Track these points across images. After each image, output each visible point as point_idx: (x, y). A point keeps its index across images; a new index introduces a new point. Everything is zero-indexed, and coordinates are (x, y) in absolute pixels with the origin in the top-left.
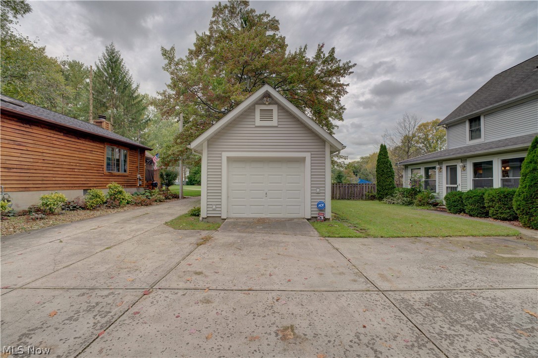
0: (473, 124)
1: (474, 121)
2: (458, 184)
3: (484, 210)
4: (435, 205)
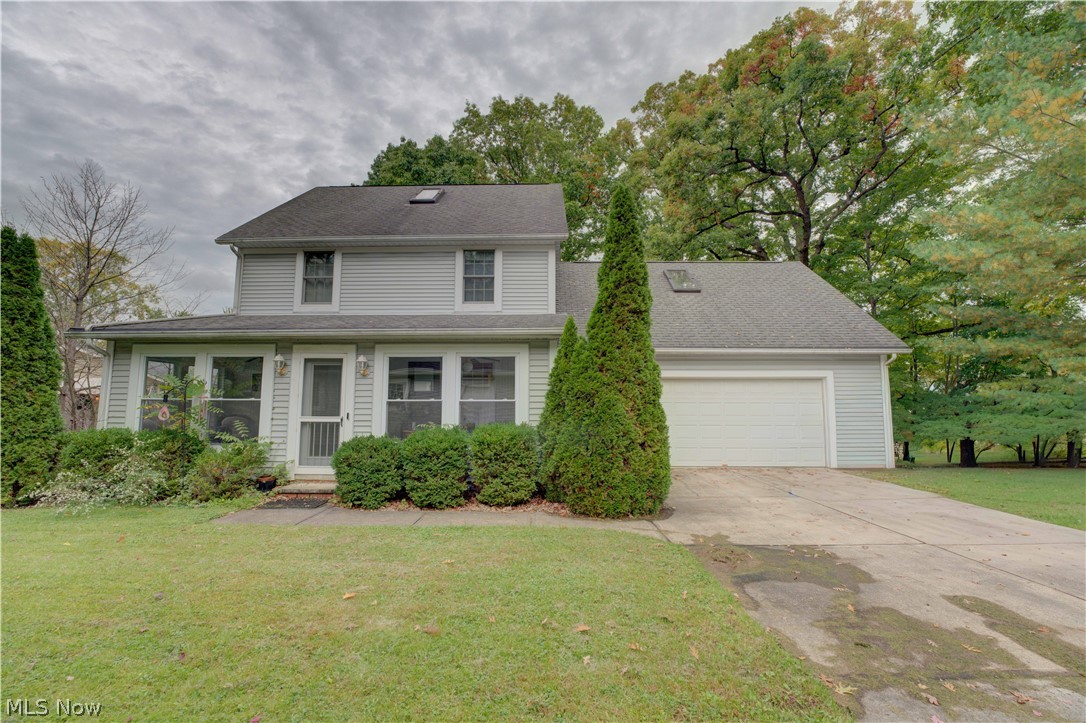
0: (314, 264)
1: (319, 257)
2: (343, 414)
3: (464, 487)
4: (266, 485)
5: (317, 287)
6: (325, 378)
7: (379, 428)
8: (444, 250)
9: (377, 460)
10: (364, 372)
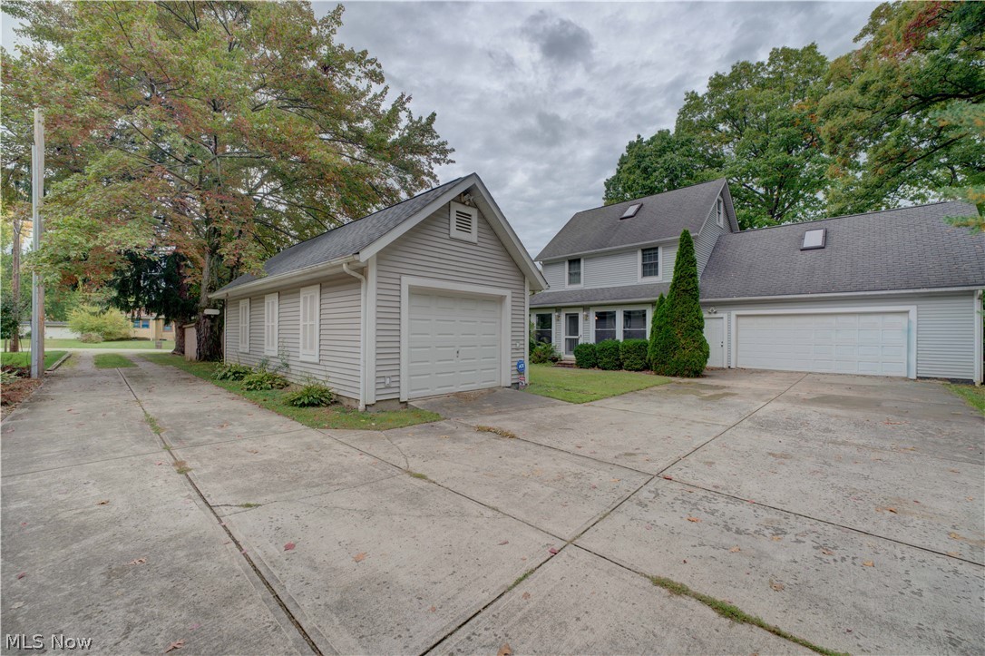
0: (572, 266)
1: (575, 262)
2: (579, 335)
3: (618, 363)
4: (555, 360)
5: (574, 277)
6: (573, 320)
7: (592, 340)
8: (632, 251)
9: (587, 351)
10: (586, 318)
